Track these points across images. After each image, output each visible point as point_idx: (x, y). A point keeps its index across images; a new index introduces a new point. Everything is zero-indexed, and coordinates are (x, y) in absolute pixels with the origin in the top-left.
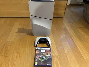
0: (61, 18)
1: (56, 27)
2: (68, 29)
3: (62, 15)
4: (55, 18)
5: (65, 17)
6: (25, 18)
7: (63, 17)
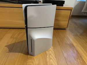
0: (64, 30)
1: (58, 42)
2: (75, 44)
3: (65, 27)
4: (56, 30)
5: (68, 28)
6: (20, 29)
7: (66, 29)
